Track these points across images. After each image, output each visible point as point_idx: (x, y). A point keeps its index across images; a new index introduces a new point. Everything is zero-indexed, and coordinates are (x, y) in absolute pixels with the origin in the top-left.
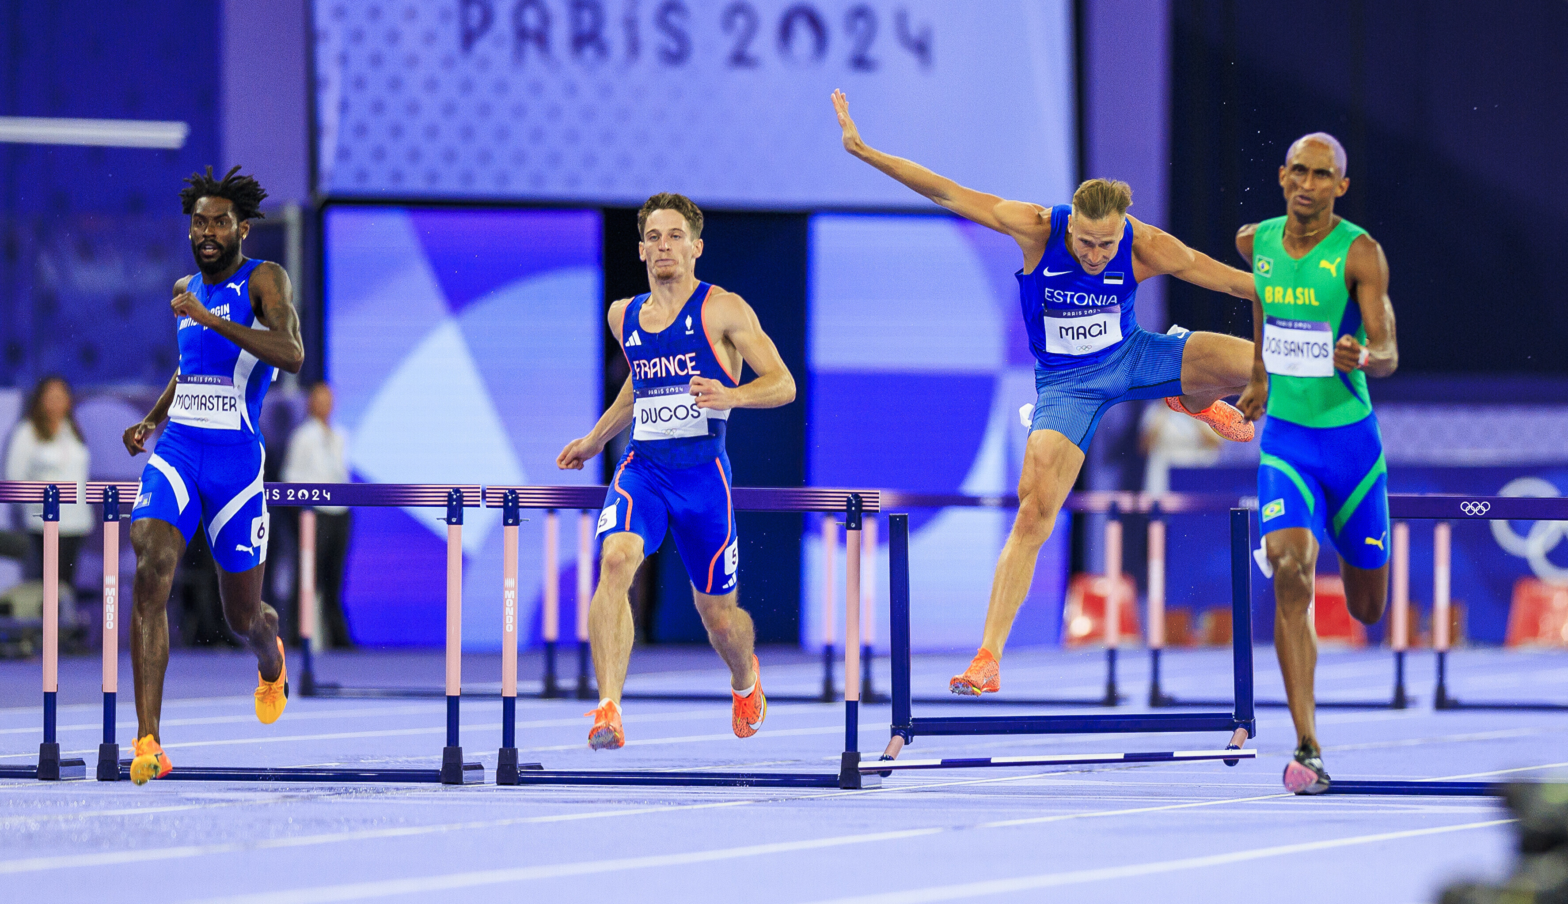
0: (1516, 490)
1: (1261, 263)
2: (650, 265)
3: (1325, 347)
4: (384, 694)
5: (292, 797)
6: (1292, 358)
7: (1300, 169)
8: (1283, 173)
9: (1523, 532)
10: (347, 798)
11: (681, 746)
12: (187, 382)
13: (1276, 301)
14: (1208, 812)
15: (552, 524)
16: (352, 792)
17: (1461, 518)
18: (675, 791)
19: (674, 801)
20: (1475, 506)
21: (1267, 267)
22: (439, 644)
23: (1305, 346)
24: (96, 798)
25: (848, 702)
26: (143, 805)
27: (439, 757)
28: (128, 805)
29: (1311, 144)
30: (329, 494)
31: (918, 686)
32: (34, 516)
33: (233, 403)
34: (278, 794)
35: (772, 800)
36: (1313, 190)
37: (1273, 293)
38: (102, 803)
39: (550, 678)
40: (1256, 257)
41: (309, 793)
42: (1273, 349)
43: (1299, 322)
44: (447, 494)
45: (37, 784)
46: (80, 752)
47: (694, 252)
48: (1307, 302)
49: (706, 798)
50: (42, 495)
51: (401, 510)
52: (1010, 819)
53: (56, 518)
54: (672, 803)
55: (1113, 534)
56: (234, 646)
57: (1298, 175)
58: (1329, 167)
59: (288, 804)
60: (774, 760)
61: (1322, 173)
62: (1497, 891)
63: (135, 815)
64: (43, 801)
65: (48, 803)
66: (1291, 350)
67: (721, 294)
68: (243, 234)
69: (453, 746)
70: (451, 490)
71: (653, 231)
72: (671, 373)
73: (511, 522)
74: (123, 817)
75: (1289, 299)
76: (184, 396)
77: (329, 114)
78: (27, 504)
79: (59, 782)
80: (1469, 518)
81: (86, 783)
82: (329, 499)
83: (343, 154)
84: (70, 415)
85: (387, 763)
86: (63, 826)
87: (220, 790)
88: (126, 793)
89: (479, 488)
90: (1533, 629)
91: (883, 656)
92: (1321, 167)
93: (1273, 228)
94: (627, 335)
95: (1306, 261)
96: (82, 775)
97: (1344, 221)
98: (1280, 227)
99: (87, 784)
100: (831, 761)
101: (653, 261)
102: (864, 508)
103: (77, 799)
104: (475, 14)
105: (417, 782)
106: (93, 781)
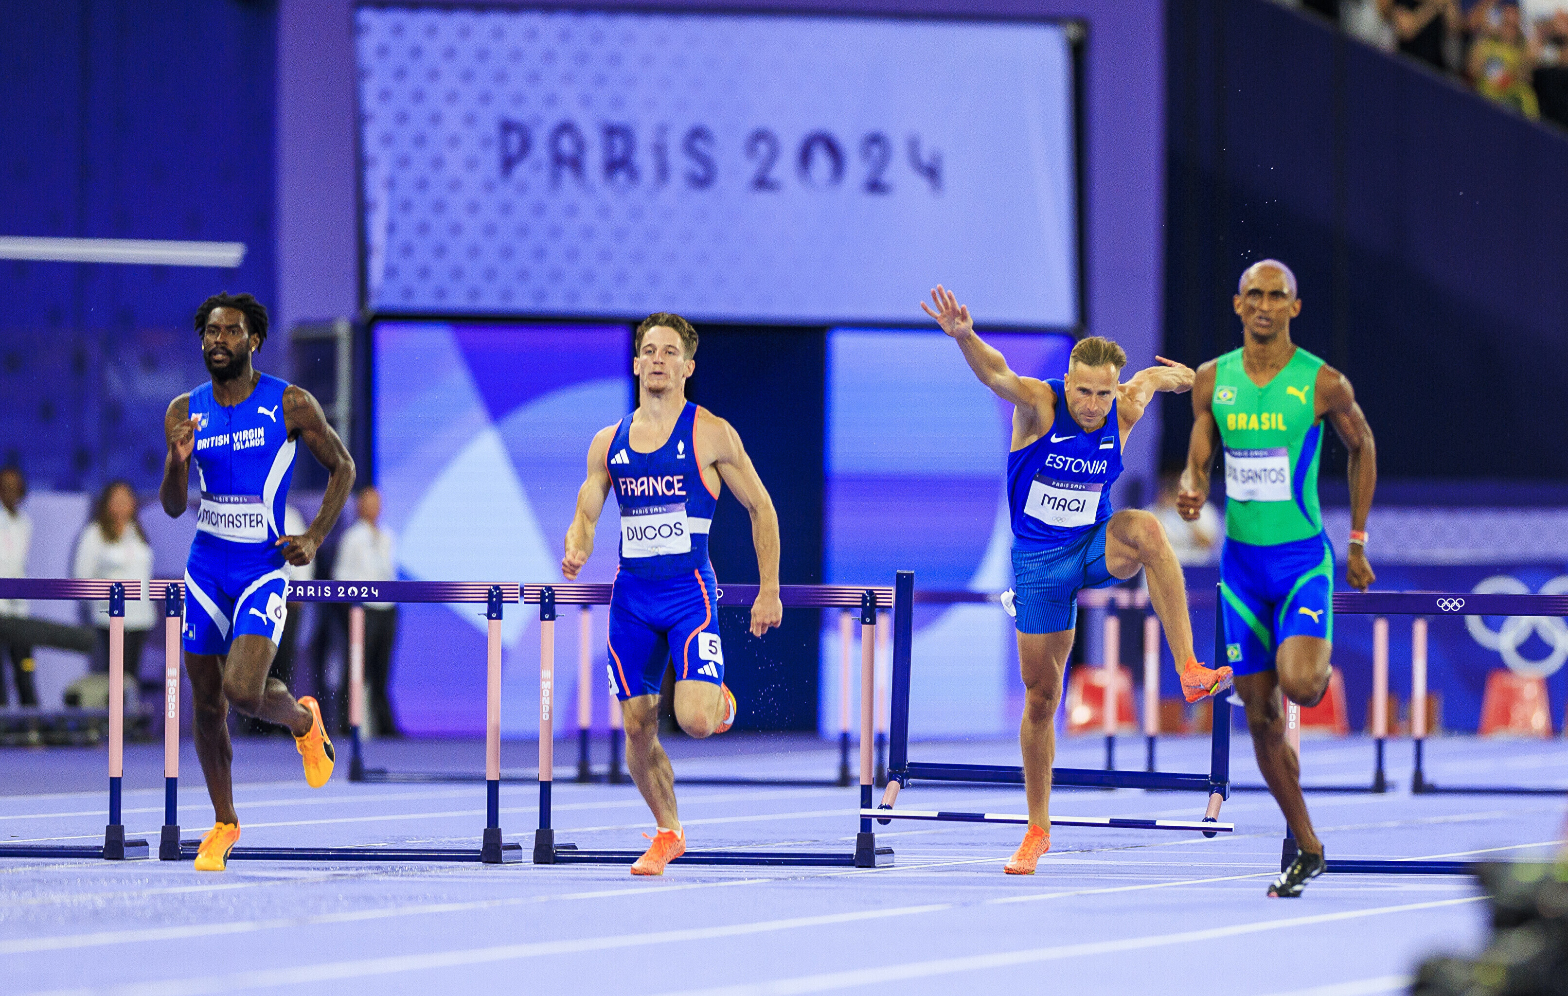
0: (1488, 587)
1: (1223, 393)
2: (643, 378)
3: (1282, 472)
4: (428, 779)
5: (342, 875)
6: (1250, 485)
7: (1256, 293)
8: (1237, 302)
9: (1495, 628)
10: (394, 876)
11: (706, 827)
13: (1240, 427)
14: (1200, 889)
15: (586, 619)
16: (398, 871)
17: (1437, 614)
19: (700, 878)
20: (1451, 602)
21: (1229, 395)
23: (1263, 473)
24: (158, 876)
25: (862, 785)
26: (203, 883)
27: (479, 838)
28: (189, 883)
29: (1264, 269)
30: (377, 590)
32: (101, 612)
34: (328, 873)
35: (792, 878)
36: (1270, 311)
37: (1237, 421)
38: (164, 881)
39: (583, 763)
40: (1217, 387)
41: (357, 872)
42: (1234, 478)
43: (1254, 450)
44: (487, 591)
45: (103, 864)
46: (143, 833)
47: (685, 372)
48: (1273, 427)
49: (730, 876)
50: (109, 592)
51: (448, 607)
52: (1014, 895)
53: (121, 614)
54: (698, 881)
55: (1111, 628)
57: (1253, 299)
58: (1283, 288)
59: (338, 882)
60: (793, 840)
61: (1276, 294)
63: (195, 893)
64: (108, 879)
65: (114, 881)
66: (1250, 477)
68: (253, 346)
69: (493, 827)
70: (492, 587)
71: (650, 345)
72: (658, 492)
73: (547, 617)
74: (183, 894)
75: (1254, 424)
77: (378, 235)
78: (95, 601)
79: (123, 862)
80: (1444, 613)
81: (149, 862)
82: (377, 596)
83: (391, 272)
84: (134, 517)
85: (431, 843)
86: (128, 903)
87: (275, 869)
88: (186, 871)
89: (518, 585)
90: (1505, 718)
92: (1275, 289)
93: (1231, 361)
94: (613, 453)
95: (1270, 386)
96: (146, 855)
97: (1300, 350)
99: (151, 864)
100: (846, 841)
101: (646, 374)
102: (877, 604)
103: (141, 877)
104: (514, 140)
105: (459, 861)
106: (156, 860)
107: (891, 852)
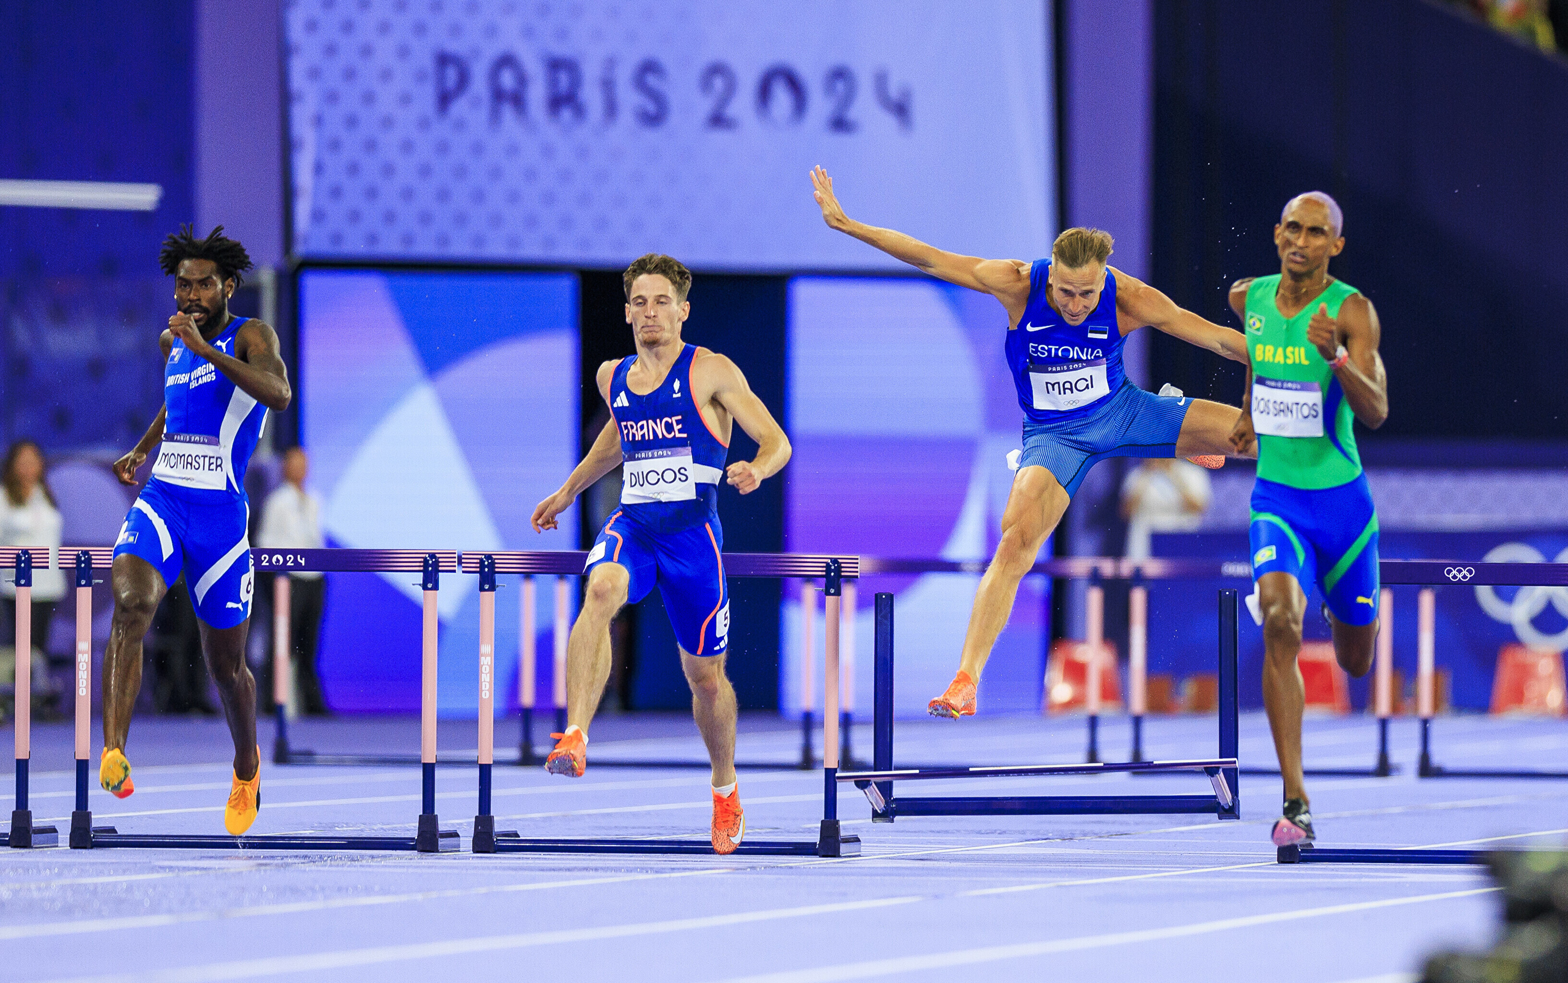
0: (1500, 555)
1: (1253, 321)
2: (637, 329)
3: (1315, 407)
4: (360, 761)
5: (266, 865)
6: (1281, 419)
7: (1294, 226)
8: (1278, 231)
9: (1508, 599)
10: (323, 866)
11: (658, 813)
12: (172, 440)
13: (1266, 360)
14: (1190, 880)
15: (528, 590)
16: (326, 860)
17: (1445, 584)
18: (653, 859)
19: (651, 869)
20: (1460, 571)
21: (1258, 325)
22: (414, 712)
23: (1295, 407)
24: (69, 866)
25: (826, 769)
26: (116, 873)
27: (414, 825)
28: (100, 873)
29: (1307, 201)
30: (303, 559)
31: (901, 752)
33: (219, 463)
34: (252, 861)
35: (751, 868)
36: (1307, 247)
37: (1264, 352)
38: (75, 871)
39: (526, 745)
40: (1248, 314)
41: (283, 861)
42: (1262, 410)
43: (1288, 382)
44: (422, 560)
45: (9, 852)
46: (52, 819)
47: (681, 316)
48: (1297, 361)
49: (684, 866)
50: (15, 560)
51: (376, 575)
52: (990, 887)
53: (29, 584)
54: (649, 872)
55: (1094, 600)
56: (208, 711)
57: (1293, 233)
58: (1324, 225)
59: (262, 873)
61: (1316, 230)
62: (1480, 960)
63: (108, 884)
64: (15, 869)
65: (20, 871)
66: (1281, 411)
67: (709, 355)
68: (228, 292)
69: (429, 813)
70: (427, 555)
71: (639, 297)
72: (658, 437)
73: (487, 588)
74: (95, 884)
75: (1279, 358)
76: (170, 455)
77: (304, 176)
79: (31, 850)
80: (1452, 584)
81: (59, 850)
83: (318, 216)
84: (42, 480)
85: (362, 830)
86: (36, 895)
87: (194, 859)
88: (99, 861)
89: (455, 553)
90: (1518, 696)
91: (863, 723)
92: (1316, 224)
93: (1268, 285)
94: (614, 396)
95: (1297, 320)
96: (55, 843)
97: (1337, 282)
98: (1273, 285)
99: (61, 852)
100: (809, 829)
101: (639, 328)
102: (843, 574)
103: (49, 866)
104: (452, 75)
105: (393, 849)
106: (66, 848)
107: (857, 840)
